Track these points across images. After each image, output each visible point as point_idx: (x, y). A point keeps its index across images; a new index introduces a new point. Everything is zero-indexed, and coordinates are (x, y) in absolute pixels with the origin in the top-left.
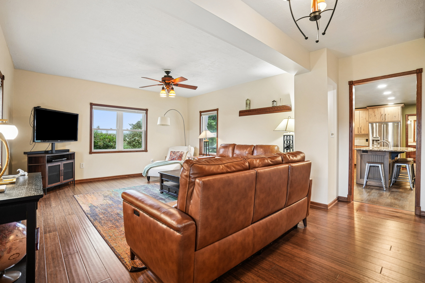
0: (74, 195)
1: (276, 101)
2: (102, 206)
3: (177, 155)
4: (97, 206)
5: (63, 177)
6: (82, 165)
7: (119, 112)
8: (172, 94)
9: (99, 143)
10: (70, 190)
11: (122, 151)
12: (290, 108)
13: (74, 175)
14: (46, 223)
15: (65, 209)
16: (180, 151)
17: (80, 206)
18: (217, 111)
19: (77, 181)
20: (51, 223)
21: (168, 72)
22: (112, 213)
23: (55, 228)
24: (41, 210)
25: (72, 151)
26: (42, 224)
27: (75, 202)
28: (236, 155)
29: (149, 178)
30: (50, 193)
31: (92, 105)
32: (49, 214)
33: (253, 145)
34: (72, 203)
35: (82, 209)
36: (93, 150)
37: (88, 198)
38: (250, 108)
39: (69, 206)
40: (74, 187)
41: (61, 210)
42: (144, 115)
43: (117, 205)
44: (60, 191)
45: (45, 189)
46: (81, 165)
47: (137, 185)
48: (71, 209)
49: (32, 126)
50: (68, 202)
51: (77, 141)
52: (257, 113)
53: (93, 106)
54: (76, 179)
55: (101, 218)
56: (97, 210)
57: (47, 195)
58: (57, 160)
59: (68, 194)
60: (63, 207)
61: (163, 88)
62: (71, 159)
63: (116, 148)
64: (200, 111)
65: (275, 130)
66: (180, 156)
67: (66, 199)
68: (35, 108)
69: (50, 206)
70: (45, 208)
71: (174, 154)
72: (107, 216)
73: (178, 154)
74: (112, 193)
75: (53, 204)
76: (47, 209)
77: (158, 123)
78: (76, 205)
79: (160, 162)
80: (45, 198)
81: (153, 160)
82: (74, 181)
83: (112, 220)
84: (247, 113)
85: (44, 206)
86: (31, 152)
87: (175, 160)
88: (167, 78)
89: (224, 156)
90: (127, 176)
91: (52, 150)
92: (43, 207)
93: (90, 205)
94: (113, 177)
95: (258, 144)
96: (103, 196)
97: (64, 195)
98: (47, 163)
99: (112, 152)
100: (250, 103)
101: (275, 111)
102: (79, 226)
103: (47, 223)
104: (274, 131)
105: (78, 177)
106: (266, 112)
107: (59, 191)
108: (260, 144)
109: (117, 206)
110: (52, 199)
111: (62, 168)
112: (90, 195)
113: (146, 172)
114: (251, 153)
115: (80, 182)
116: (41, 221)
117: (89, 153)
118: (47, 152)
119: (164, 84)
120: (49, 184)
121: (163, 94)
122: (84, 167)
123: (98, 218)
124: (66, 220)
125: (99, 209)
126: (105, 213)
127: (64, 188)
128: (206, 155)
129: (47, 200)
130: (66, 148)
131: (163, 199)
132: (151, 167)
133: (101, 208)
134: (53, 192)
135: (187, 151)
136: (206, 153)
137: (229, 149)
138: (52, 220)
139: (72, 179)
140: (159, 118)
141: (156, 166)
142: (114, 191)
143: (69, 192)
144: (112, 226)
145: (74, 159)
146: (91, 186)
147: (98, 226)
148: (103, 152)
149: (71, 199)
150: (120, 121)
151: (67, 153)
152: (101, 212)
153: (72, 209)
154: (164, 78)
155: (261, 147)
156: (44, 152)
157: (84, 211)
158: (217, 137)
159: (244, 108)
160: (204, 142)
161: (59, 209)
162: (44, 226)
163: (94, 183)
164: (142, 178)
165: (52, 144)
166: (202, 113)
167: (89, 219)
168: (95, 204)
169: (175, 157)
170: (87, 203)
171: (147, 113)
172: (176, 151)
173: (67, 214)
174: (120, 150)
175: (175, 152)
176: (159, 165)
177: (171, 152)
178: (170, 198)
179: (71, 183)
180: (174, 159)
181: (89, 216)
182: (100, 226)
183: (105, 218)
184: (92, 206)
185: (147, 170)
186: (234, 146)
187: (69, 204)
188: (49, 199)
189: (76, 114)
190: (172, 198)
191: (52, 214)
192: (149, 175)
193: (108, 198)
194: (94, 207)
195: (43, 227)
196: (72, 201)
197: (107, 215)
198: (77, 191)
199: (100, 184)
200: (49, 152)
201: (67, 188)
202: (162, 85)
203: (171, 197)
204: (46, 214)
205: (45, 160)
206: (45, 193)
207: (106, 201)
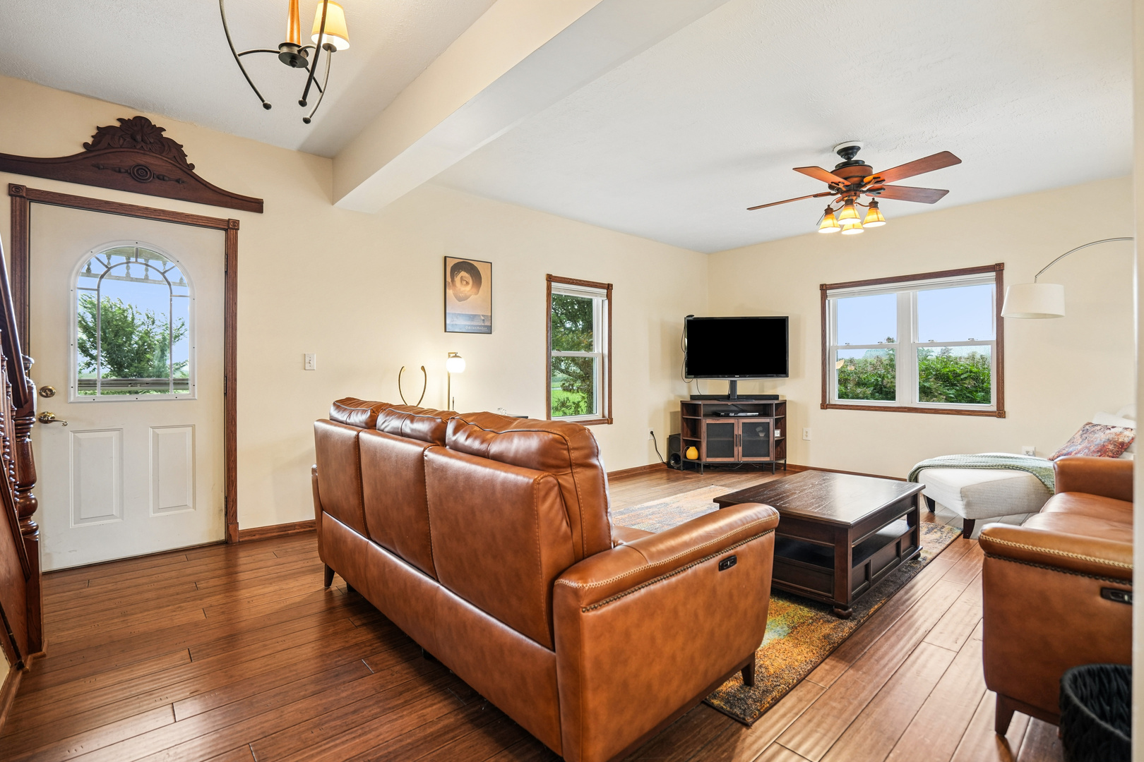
3: (1089, 443)
5: (740, 449)
6: (807, 432)
16: (1122, 425)
19: (795, 466)
21: (848, 152)
25: (781, 398)
31: (824, 288)
36: (833, 401)
45: (701, 464)
46: (805, 433)
51: (787, 376)
53: (828, 291)
54: (789, 462)
58: (732, 414)
63: (897, 397)
73: (1100, 438)
81: (1032, 452)
91: (730, 395)
98: (705, 416)
111: (738, 431)
117: (819, 406)
120: (709, 456)
122: (810, 438)
139: (767, 459)
165: (732, 382)
169: (1080, 447)
171: (999, 279)
174: (910, 406)
180: (1068, 454)
200: (721, 397)
205: (701, 411)
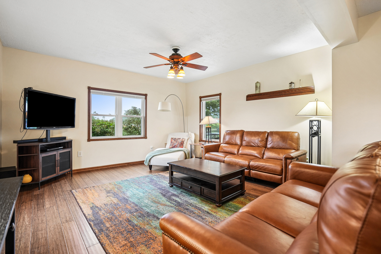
0: (72, 190)
1: (294, 83)
2: (106, 207)
3: (178, 142)
4: (100, 207)
5: (59, 167)
6: (80, 153)
7: (118, 97)
8: (182, 74)
9: (96, 130)
10: (67, 182)
11: (121, 138)
12: (313, 90)
13: (71, 164)
14: (35, 239)
15: (61, 211)
16: (181, 138)
17: (80, 206)
18: (219, 96)
19: (75, 170)
20: (42, 238)
21: (176, 50)
22: (121, 219)
23: (47, 248)
24: (31, 213)
25: (69, 138)
26: (29, 240)
27: (73, 201)
28: (245, 142)
29: (150, 167)
30: (44, 187)
31: (89, 88)
32: (40, 221)
33: (267, 132)
34: (70, 202)
35: (83, 212)
36: (92, 138)
37: (88, 194)
38: (260, 91)
39: (66, 206)
40: (72, 178)
41: (56, 214)
42: (143, 100)
43: (123, 205)
44: (56, 184)
45: (39, 183)
46: (79, 154)
47: (140, 176)
48: (68, 211)
49: (23, 110)
50: (65, 200)
51: (74, 127)
52: (269, 96)
53: (91, 90)
54: (73, 169)
55: (108, 228)
56: (101, 214)
57: (41, 190)
58: (53, 149)
59: (64, 189)
60: (59, 208)
61: (172, 68)
62: (68, 148)
63: (115, 135)
64: (200, 97)
65: (298, 114)
66: (181, 143)
67: (63, 196)
68: (25, 89)
69: (43, 207)
70: (36, 210)
71: (175, 141)
72: (115, 225)
73: (180, 141)
74: (115, 186)
75: (47, 204)
76: (39, 212)
77: (159, 108)
78: (75, 204)
79: (163, 150)
80: (38, 194)
81: (152, 147)
82: (72, 170)
83: (124, 231)
84: (256, 97)
85: (36, 206)
86: (22, 140)
87: (177, 147)
88: (175, 56)
89: (231, 143)
90: (127, 165)
91: (46, 138)
92: (35, 208)
93: (91, 206)
94: (112, 166)
95: (272, 131)
96: (105, 191)
97: (60, 189)
98: (41, 153)
99: (111, 139)
100: (260, 86)
101: (292, 94)
102: (80, 243)
103: (37, 240)
104: (296, 115)
105: (75, 167)
106: (280, 95)
107: (54, 184)
108: (275, 131)
109: (124, 207)
110: (46, 196)
111: (58, 158)
112: (91, 190)
113: (148, 161)
114: (265, 140)
115: (77, 172)
116: (29, 235)
117: (87, 140)
118: (40, 140)
119: (171, 64)
120: (43, 176)
121: (171, 74)
122: (82, 155)
123: (104, 229)
124: (62, 231)
125: (103, 211)
126: (111, 218)
127: (61, 180)
128: (209, 142)
129: (40, 198)
130: (63, 135)
131: (176, 195)
132: (154, 155)
133: (105, 210)
134: (47, 186)
135: (188, 138)
136: (209, 140)
137: (237, 136)
138: (43, 232)
139: (69, 170)
140: (160, 104)
141: (159, 154)
142: (116, 183)
143: (65, 185)
144: (126, 244)
145: (71, 147)
146: (90, 177)
147: (106, 245)
148: (102, 139)
149: (69, 196)
150: (118, 106)
151: (64, 141)
152: (106, 217)
153: (70, 212)
154: (173, 56)
155: (277, 133)
156: (37, 140)
157: (85, 216)
158: (220, 123)
159: (253, 91)
160: (206, 128)
161: (54, 213)
162: (32, 245)
163: (93, 173)
164: (142, 167)
165: (47, 131)
166: (202, 99)
167: (92, 229)
168: (98, 203)
169: (177, 144)
170: (87, 201)
171: (146, 99)
172: (177, 137)
173: (64, 221)
174: (120, 137)
175: (176, 139)
176: (162, 153)
177: (172, 139)
178: (184, 194)
179: (68, 173)
180: (175, 146)
181: (92, 223)
182: (108, 244)
183: (114, 227)
184: (94, 206)
185: (149, 159)
186: (242, 133)
187: (66, 203)
188: (42, 195)
189: (72, 99)
190: (186, 193)
191: (44, 221)
192: (151, 164)
193: (111, 194)
194: (97, 209)
195: (30, 247)
196: (70, 199)
197: (115, 223)
198: (75, 184)
199: (99, 175)
200: (43, 140)
201: (64, 179)
202: (170, 64)
203: (184, 192)
204: (37, 221)
205: (38, 149)
206: (39, 188)
207: (110, 199)
